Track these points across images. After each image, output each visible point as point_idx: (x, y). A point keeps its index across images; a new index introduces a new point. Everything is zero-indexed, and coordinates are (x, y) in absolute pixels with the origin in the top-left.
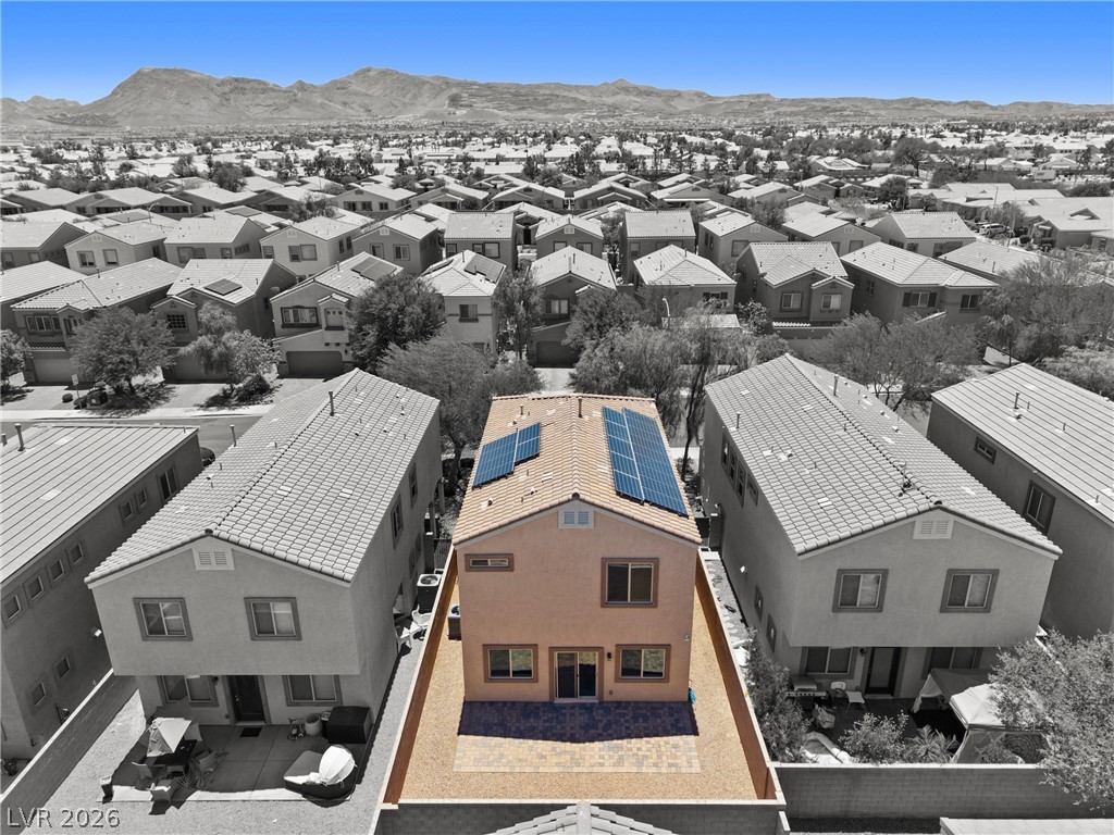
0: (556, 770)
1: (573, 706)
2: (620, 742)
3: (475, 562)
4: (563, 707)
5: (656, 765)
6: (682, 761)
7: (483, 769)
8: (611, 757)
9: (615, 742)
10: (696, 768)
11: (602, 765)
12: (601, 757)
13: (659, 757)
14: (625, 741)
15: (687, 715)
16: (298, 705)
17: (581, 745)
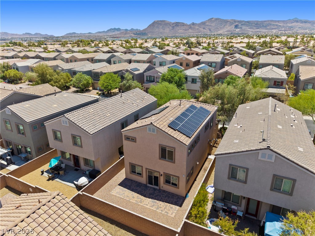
0: (134, 202)
1: (151, 188)
2: (157, 201)
3: (127, 138)
4: (149, 187)
5: (162, 211)
6: (170, 213)
7: (117, 195)
8: (151, 204)
9: (155, 200)
10: (173, 216)
11: (147, 205)
12: (149, 203)
13: (165, 209)
14: (158, 201)
15: (182, 200)
16: (86, 166)
17: (146, 198)
